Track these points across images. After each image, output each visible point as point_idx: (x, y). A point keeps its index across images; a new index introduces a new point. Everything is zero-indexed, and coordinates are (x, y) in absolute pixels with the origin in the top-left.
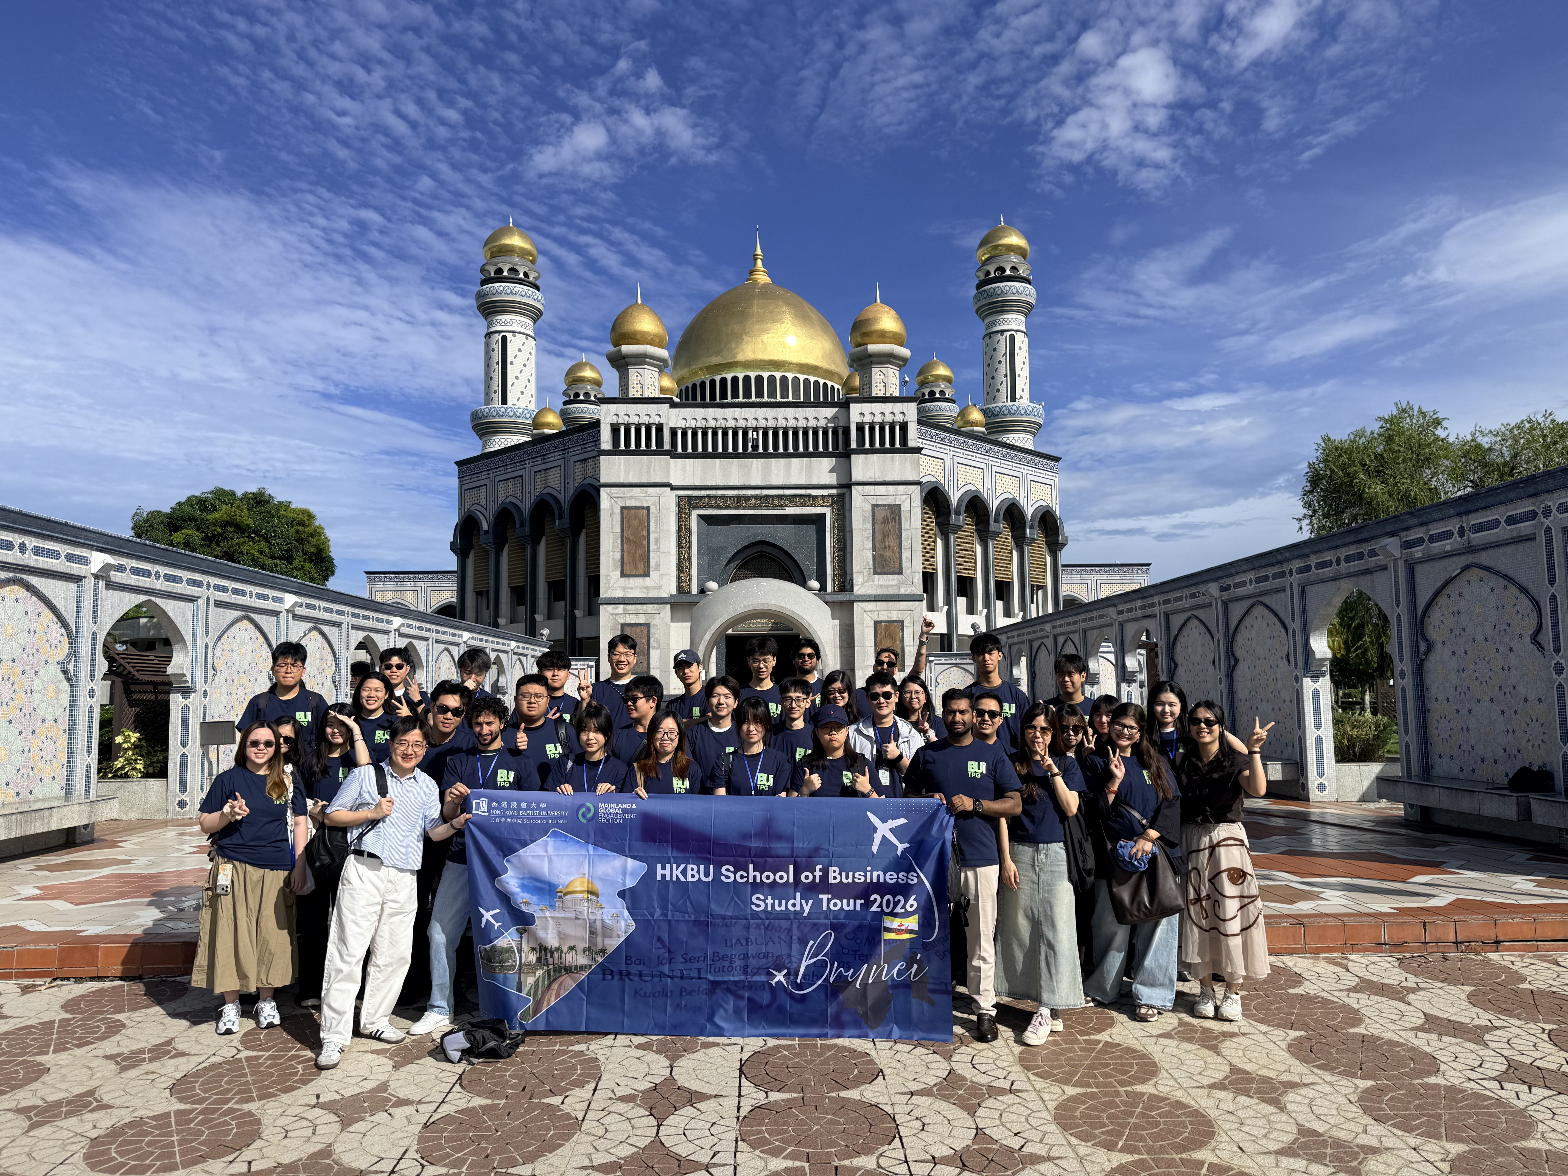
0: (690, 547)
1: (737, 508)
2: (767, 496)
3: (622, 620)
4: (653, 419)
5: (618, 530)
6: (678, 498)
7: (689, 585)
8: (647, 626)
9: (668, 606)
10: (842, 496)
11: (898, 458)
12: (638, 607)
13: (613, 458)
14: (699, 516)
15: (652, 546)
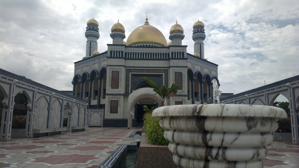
0: (129, 82)
1: (141, 72)
2: (148, 69)
3: (111, 99)
4: (121, 50)
5: (111, 76)
6: (127, 69)
7: (129, 91)
8: (117, 101)
9: (123, 96)
10: (167, 70)
11: (182, 61)
12: (115, 96)
13: (110, 59)
14: (131, 74)
15: (119, 81)
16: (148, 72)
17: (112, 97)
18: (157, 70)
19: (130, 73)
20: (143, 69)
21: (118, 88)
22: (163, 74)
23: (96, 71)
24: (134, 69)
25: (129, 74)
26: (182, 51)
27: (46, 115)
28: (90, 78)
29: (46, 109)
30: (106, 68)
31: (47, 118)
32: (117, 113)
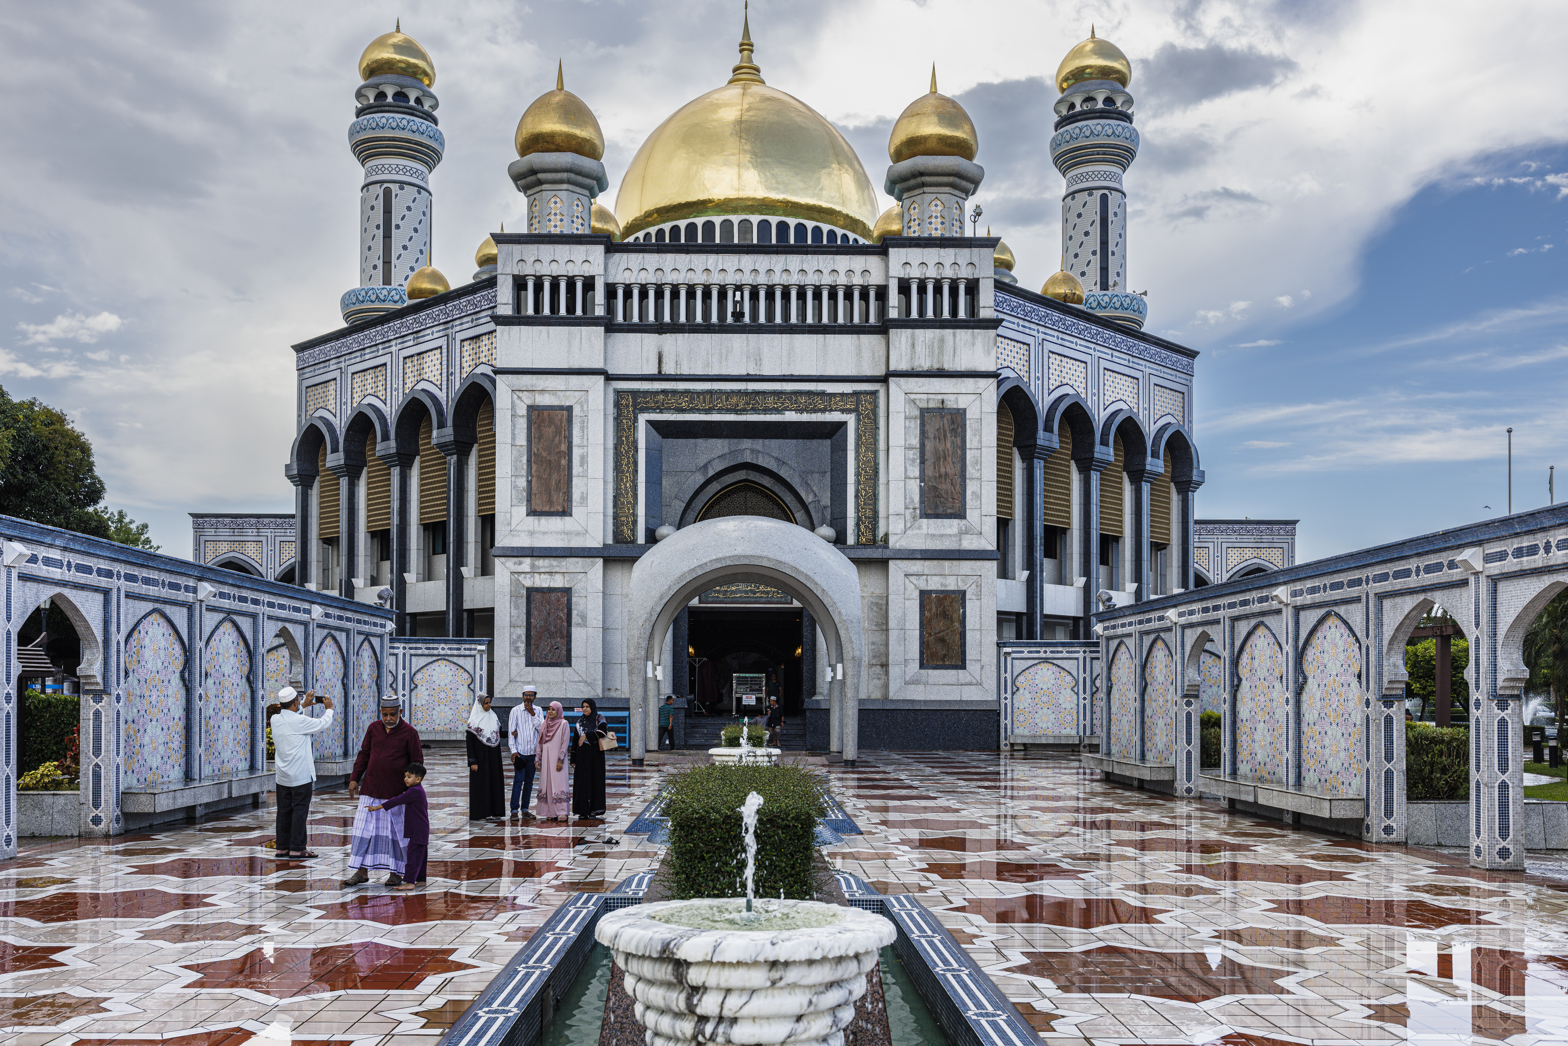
0: (635, 473)
1: (707, 411)
2: (756, 393)
3: (528, 583)
4: (578, 269)
5: (522, 440)
6: (618, 392)
7: (634, 531)
8: (567, 592)
9: (600, 562)
10: (874, 393)
11: (963, 334)
12: (554, 562)
13: (515, 329)
14: (649, 422)
15: (576, 469)
16: (755, 410)
17: (533, 566)
18: (809, 393)
19: (643, 418)
20: (721, 392)
21: (566, 512)
22: (844, 424)
23: (428, 403)
24: (664, 392)
25: (636, 420)
26: (965, 273)
27: (178, 712)
28: (393, 443)
29: (176, 680)
30: (493, 382)
31: (182, 724)
32: (566, 661)
